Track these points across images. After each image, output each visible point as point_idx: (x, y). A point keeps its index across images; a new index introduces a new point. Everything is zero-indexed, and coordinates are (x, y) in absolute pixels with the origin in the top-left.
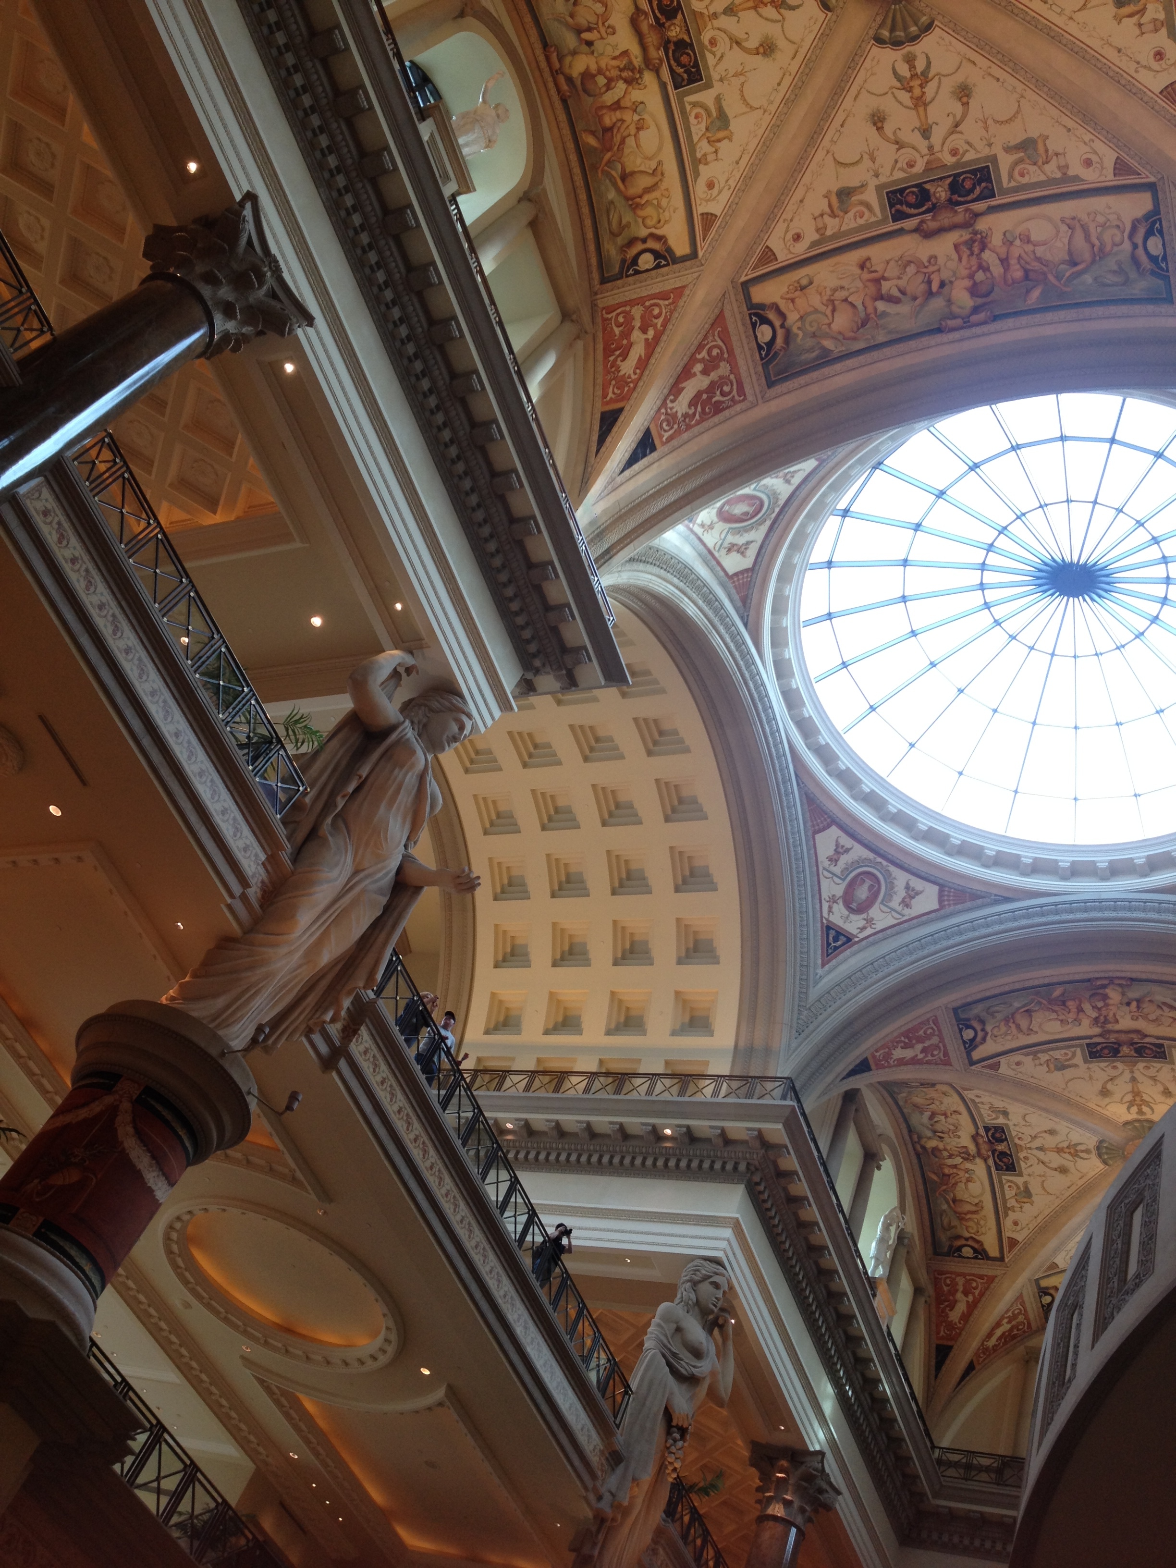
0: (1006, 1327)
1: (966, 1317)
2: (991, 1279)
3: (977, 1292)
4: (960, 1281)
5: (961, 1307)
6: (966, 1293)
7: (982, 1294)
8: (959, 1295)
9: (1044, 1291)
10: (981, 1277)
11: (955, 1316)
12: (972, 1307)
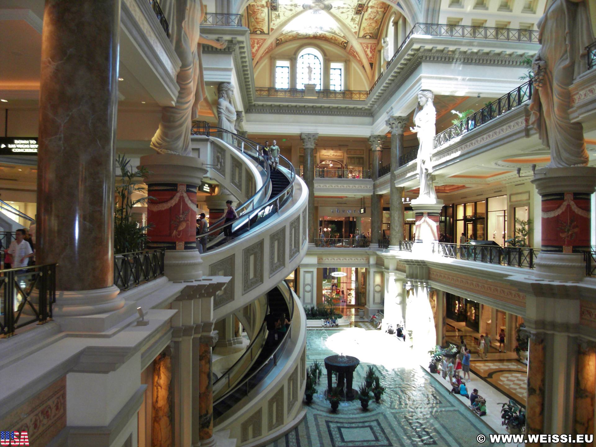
0: (267, 50)
1: (257, 51)
2: (265, 40)
3: (261, 43)
4: (256, 41)
5: (256, 48)
6: (257, 44)
7: (262, 44)
8: (256, 45)
9: (277, 40)
10: (262, 39)
11: (254, 50)
12: (259, 48)
